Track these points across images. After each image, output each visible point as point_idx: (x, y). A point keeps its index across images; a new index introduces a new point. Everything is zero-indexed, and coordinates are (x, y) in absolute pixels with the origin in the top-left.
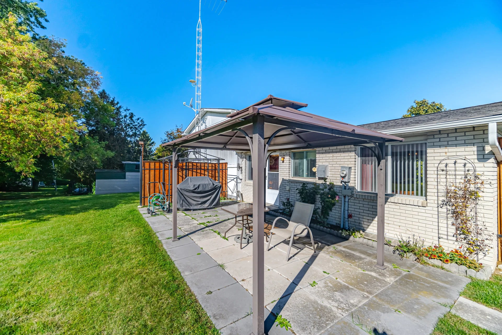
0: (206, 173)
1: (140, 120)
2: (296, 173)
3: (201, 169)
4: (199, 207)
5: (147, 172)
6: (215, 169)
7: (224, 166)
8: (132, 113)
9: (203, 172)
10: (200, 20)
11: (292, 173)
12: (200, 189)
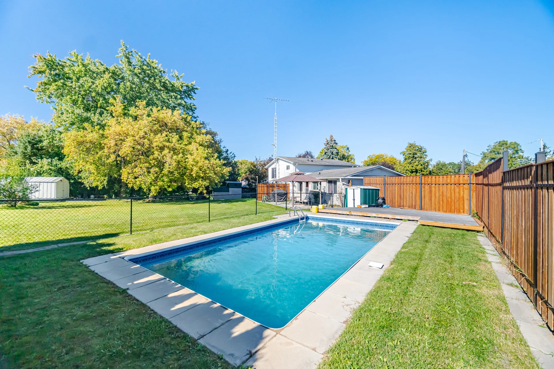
0: (281, 188)
1: (232, 153)
2: (314, 189)
3: (278, 187)
4: (279, 200)
5: (259, 188)
6: (284, 187)
7: (288, 185)
8: (228, 150)
9: (279, 188)
10: (276, 114)
11: (313, 188)
12: (280, 194)
